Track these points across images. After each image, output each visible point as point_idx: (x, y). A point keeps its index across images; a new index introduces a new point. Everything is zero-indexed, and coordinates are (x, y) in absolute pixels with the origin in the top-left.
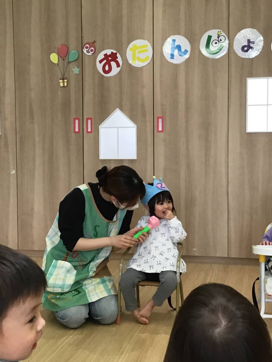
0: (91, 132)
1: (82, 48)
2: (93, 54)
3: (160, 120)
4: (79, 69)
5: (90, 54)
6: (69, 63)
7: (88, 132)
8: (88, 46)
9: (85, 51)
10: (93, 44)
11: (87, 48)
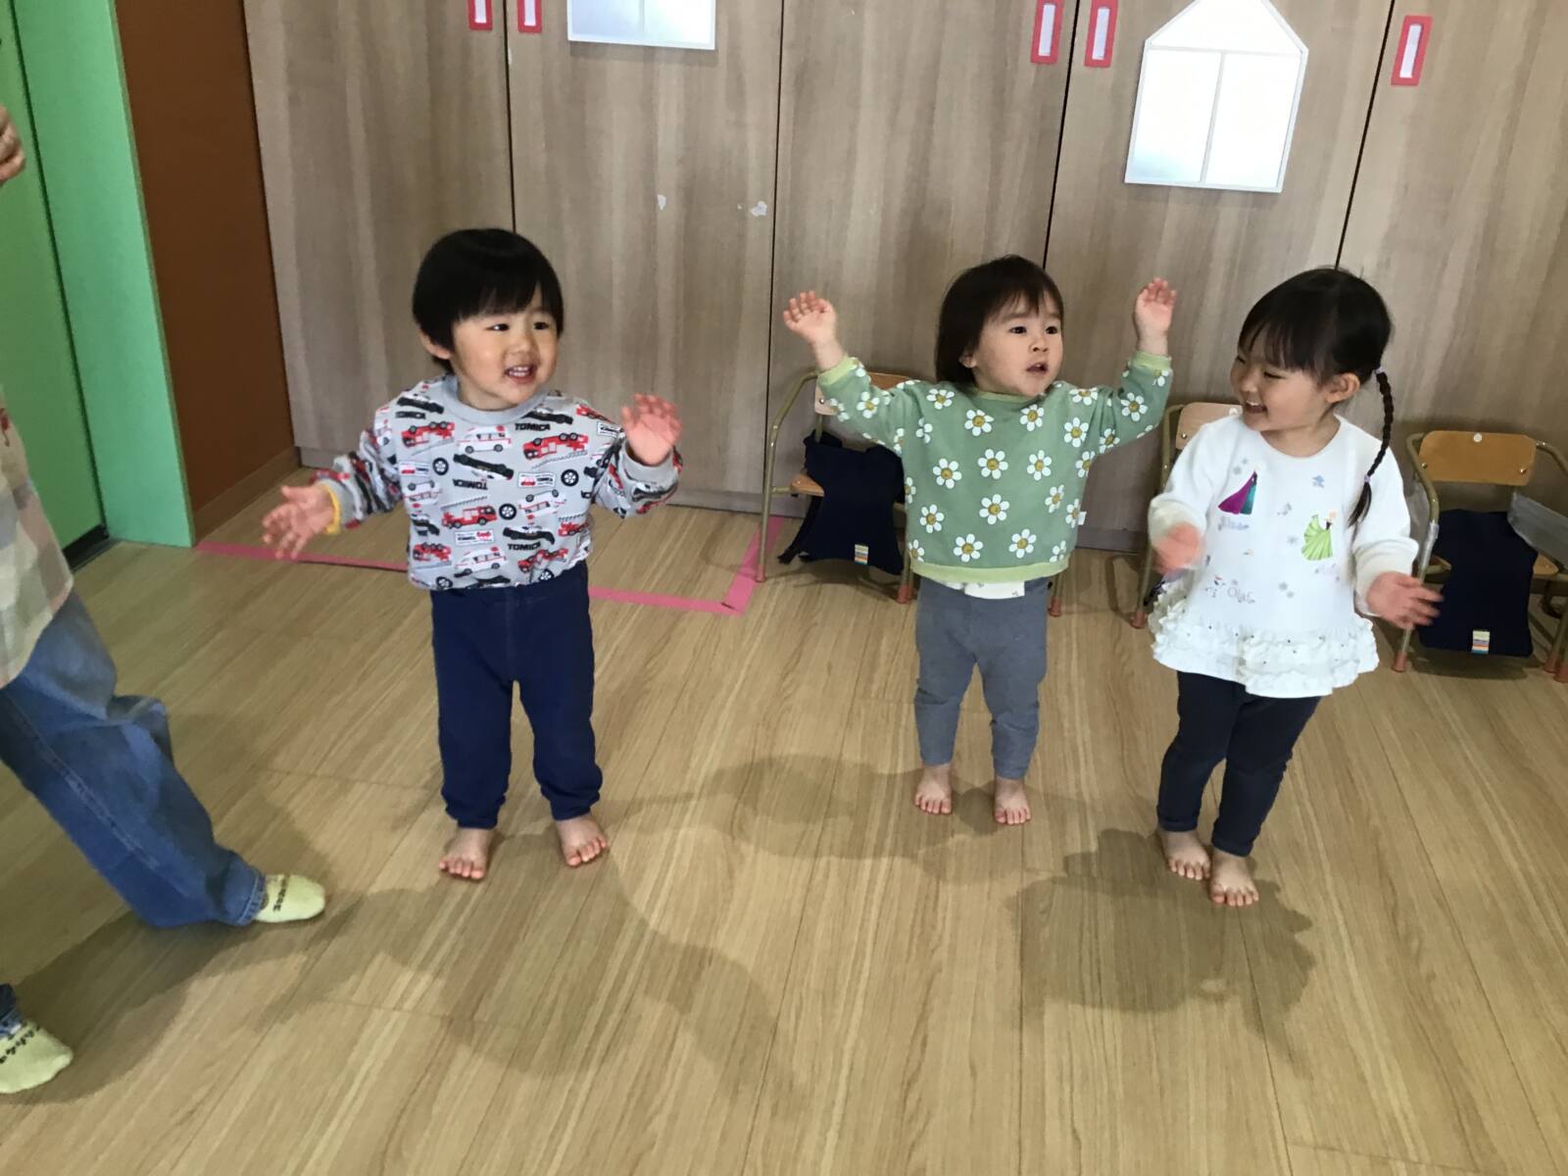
0: (1105, 63)
3: (1415, 31)
7: (1090, 62)
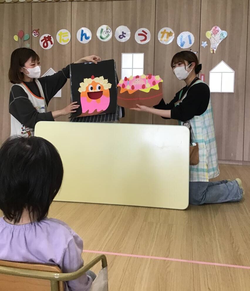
1: (32, 33)
2: (38, 36)
4: (29, 45)
5: (36, 36)
6: (24, 41)
8: (35, 31)
9: (33, 34)
10: (37, 31)
11: (34, 33)
